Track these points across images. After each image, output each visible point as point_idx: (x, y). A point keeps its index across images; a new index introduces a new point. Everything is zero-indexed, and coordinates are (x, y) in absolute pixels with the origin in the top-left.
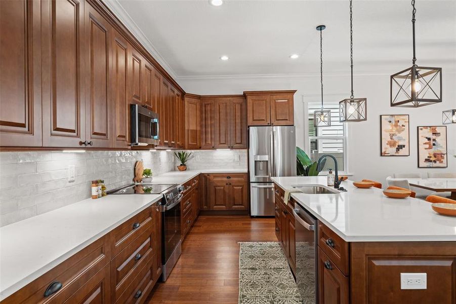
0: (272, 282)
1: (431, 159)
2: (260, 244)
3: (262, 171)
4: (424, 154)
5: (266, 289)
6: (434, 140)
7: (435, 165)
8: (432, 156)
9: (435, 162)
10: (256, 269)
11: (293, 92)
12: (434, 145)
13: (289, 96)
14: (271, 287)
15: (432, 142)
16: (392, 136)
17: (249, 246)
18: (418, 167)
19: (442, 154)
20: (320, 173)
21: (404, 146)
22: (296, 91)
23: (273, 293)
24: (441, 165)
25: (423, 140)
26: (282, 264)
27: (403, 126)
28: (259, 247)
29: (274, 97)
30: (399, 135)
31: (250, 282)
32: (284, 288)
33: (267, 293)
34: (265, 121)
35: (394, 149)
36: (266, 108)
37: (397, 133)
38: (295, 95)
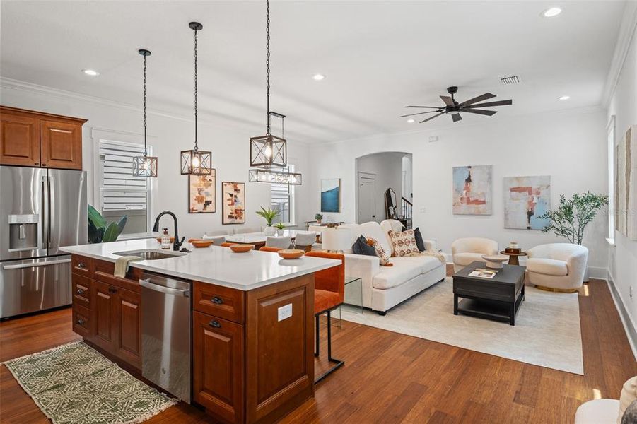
0: (100, 389)
1: (234, 215)
2: (47, 353)
3: (25, 242)
4: (228, 211)
5: (96, 401)
6: (236, 196)
7: (236, 221)
8: (234, 212)
9: (236, 218)
10: (64, 385)
11: (83, 121)
12: (235, 201)
13: (74, 126)
14: (102, 396)
15: (234, 199)
16: (200, 190)
17: (28, 362)
18: (223, 224)
19: (241, 210)
20: (119, 237)
21: (211, 202)
22: (86, 120)
23: (109, 400)
24: (241, 221)
25: (227, 197)
26: (101, 364)
27: (210, 180)
28: (46, 357)
29: (48, 123)
30: (206, 190)
31: (64, 403)
32: (120, 388)
33: (100, 404)
34: (30, 159)
35: (202, 205)
36: (32, 138)
37: (204, 187)
38: (84, 127)
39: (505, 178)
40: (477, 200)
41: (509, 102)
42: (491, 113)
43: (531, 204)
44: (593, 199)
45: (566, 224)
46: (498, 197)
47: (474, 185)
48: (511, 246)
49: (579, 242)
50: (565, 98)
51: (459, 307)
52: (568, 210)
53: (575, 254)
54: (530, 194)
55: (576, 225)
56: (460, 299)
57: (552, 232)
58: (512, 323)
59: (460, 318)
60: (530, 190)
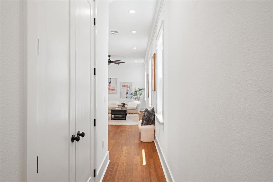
39: (121, 83)
40: (112, 89)
41: (124, 62)
42: (119, 64)
43: (127, 90)
44: (142, 89)
45: (136, 96)
46: (118, 88)
47: (111, 84)
48: (123, 103)
49: (139, 101)
50: (136, 61)
51: (113, 118)
52: (136, 92)
53: (138, 104)
54: (127, 87)
55: (138, 96)
56: (113, 116)
57: (133, 98)
58: (125, 120)
59: (113, 121)
60: (127, 86)
